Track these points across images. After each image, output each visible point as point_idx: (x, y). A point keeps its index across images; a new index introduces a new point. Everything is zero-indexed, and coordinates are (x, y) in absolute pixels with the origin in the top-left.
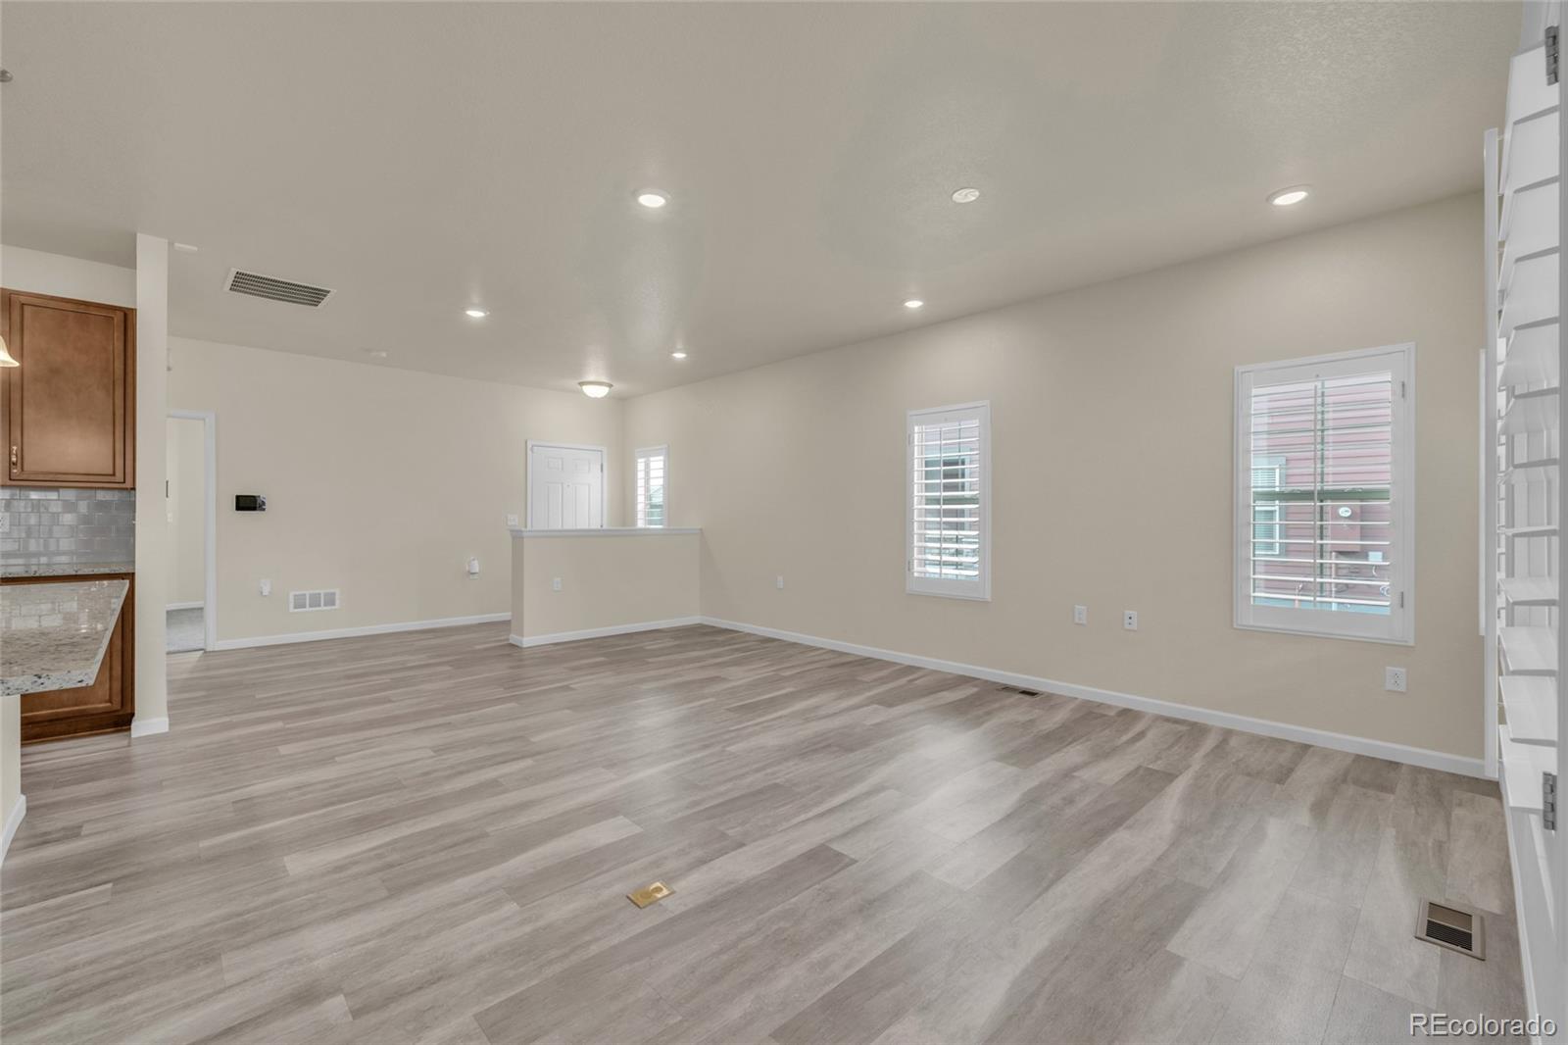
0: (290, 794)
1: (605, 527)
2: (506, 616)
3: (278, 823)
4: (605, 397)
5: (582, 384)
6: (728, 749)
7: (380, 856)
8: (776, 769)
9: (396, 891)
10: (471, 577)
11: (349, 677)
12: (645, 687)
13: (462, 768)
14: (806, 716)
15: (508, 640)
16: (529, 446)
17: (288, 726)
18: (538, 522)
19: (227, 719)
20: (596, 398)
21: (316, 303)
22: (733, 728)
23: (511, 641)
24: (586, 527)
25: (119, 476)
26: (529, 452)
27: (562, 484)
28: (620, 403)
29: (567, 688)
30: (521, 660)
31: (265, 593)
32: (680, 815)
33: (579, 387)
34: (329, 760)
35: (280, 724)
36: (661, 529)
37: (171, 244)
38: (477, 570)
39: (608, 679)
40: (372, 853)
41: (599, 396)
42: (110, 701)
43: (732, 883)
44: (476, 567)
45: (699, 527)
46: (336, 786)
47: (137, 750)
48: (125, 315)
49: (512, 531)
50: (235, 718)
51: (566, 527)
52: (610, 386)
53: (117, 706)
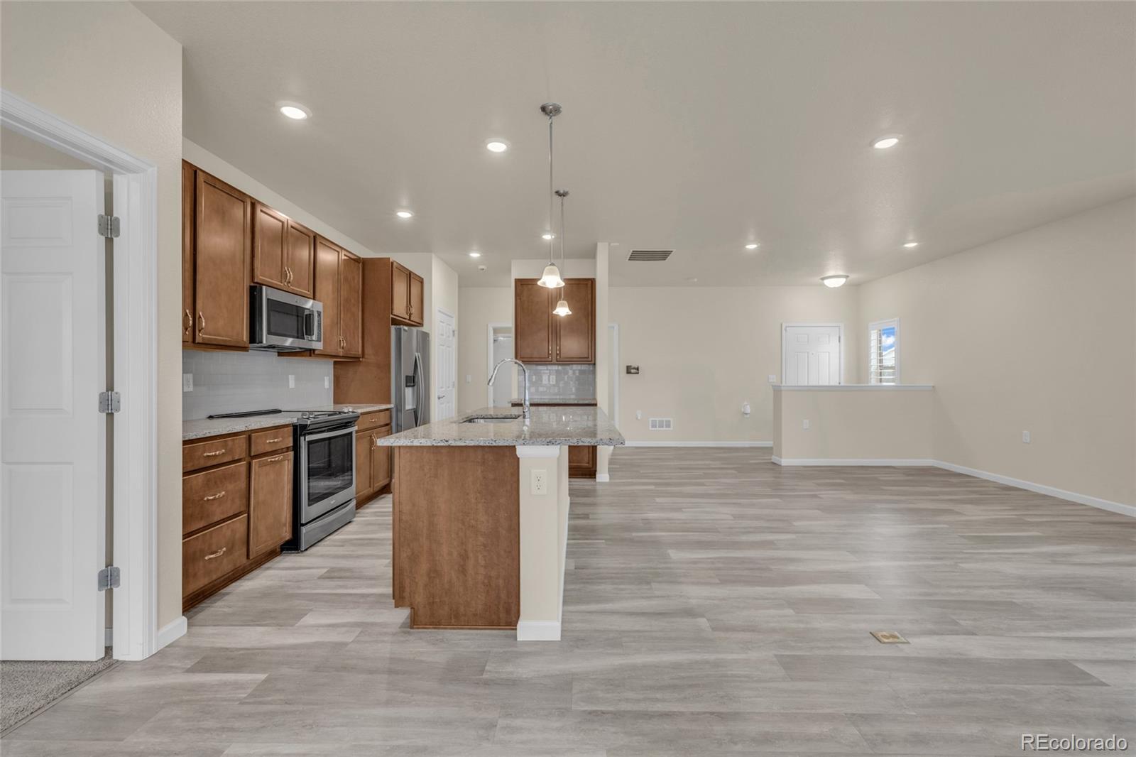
0: (666, 522)
1: (842, 384)
2: (769, 443)
3: (663, 534)
4: (843, 286)
5: (823, 279)
6: (960, 565)
7: (713, 563)
8: (1013, 591)
9: (724, 582)
10: (746, 416)
11: (681, 469)
12: (879, 506)
13: (751, 530)
14: (1053, 558)
15: (771, 459)
16: (784, 327)
17: (657, 489)
18: (790, 380)
19: (630, 480)
20: (835, 288)
21: (664, 259)
22: (965, 551)
23: (773, 461)
24: (827, 384)
25: (590, 359)
26: (784, 332)
27: (808, 353)
28: (854, 290)
29: (815, 496)
30: (780, 473)
31: (639, 418)
32: (913, 598)
33: (821, 281)
34: (679, 510)
35: (652, 487)
36: (893, 386)
37: (609, 245)
38: (749, 411)
39: (849, 496)
40: (709, 560)
41: (837, 286)
42: (588, 463)
43: (961, 654)
44: (748, 411)
45: (932, 385)
46: (687, 523)
47: (598, 487)
48: (592, 282)
49: (773, 386)
50: (634, 481)
51: (811, 384)
52: (847, 277)
53: (591, 466)
